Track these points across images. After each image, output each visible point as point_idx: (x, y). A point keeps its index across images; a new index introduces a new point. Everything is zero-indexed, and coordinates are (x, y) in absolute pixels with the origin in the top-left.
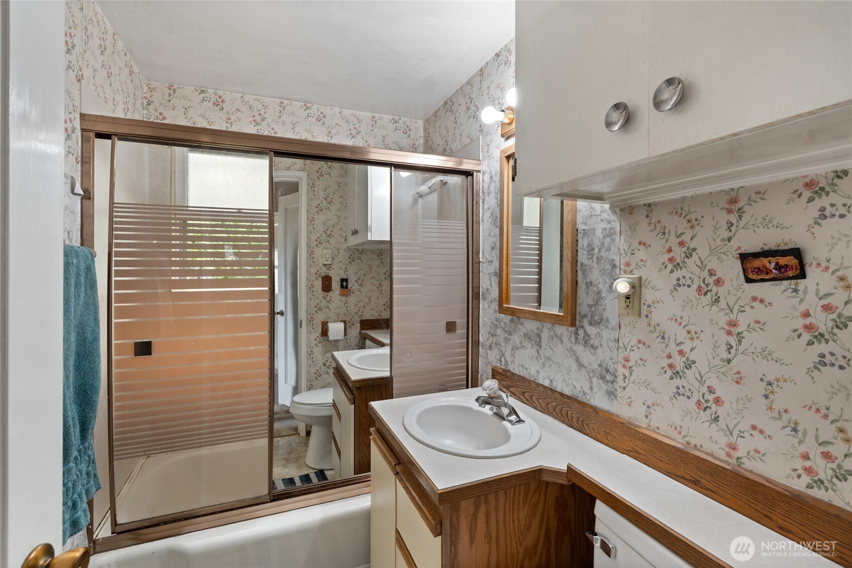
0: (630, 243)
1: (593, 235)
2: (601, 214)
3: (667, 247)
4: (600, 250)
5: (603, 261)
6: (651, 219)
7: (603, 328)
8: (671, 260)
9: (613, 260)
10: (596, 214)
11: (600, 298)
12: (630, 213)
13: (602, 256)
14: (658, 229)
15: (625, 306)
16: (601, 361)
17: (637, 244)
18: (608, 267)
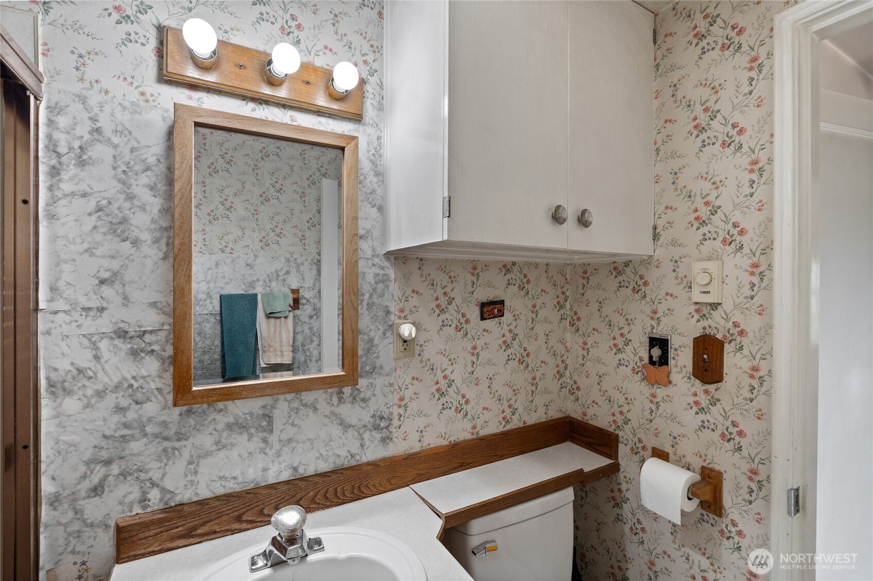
0: (404, 291)
1: (362, 279)
2: (373, 259)
3: (435, 296)
4: (371, 296)
5: (375, 308)
6: (422, 272)
7: (377, 376)
8: (438, 306)
9: (387, 306)
10: (366, 257)
11: (372, 346)
12: (404, 263)
13: (374, 303)
14: (428, 280)
15: (403, 350)
16: (375, 411)
17: (411, 292)
18: (381, 314)
